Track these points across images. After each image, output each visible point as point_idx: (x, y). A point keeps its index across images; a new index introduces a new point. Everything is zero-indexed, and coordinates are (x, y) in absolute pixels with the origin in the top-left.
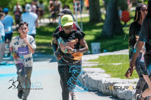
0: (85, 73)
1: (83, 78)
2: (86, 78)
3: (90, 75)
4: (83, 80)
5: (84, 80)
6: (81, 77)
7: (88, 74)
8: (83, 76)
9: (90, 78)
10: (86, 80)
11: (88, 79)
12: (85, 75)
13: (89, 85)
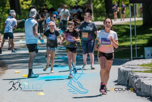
0: (138, 77)
1: (136, 83)
2: (138, 83)
3: (143, 80)
4: (135, 85)
5: (137, 84)
6: (134, 81)
7: (141, 79)
8: (136, 81)
9: (143, 82)
10: (138, 85)
11: (140, 84)
12: (138, 80)
13: (142, 90)
